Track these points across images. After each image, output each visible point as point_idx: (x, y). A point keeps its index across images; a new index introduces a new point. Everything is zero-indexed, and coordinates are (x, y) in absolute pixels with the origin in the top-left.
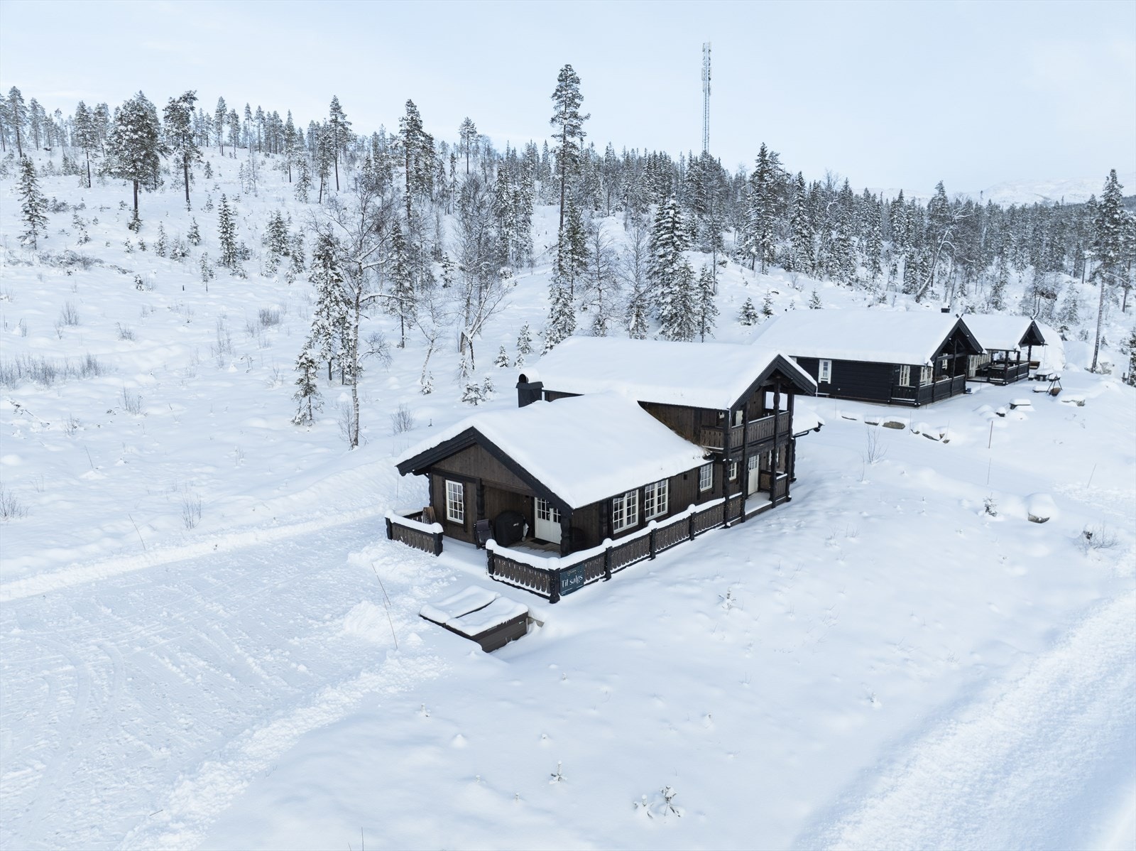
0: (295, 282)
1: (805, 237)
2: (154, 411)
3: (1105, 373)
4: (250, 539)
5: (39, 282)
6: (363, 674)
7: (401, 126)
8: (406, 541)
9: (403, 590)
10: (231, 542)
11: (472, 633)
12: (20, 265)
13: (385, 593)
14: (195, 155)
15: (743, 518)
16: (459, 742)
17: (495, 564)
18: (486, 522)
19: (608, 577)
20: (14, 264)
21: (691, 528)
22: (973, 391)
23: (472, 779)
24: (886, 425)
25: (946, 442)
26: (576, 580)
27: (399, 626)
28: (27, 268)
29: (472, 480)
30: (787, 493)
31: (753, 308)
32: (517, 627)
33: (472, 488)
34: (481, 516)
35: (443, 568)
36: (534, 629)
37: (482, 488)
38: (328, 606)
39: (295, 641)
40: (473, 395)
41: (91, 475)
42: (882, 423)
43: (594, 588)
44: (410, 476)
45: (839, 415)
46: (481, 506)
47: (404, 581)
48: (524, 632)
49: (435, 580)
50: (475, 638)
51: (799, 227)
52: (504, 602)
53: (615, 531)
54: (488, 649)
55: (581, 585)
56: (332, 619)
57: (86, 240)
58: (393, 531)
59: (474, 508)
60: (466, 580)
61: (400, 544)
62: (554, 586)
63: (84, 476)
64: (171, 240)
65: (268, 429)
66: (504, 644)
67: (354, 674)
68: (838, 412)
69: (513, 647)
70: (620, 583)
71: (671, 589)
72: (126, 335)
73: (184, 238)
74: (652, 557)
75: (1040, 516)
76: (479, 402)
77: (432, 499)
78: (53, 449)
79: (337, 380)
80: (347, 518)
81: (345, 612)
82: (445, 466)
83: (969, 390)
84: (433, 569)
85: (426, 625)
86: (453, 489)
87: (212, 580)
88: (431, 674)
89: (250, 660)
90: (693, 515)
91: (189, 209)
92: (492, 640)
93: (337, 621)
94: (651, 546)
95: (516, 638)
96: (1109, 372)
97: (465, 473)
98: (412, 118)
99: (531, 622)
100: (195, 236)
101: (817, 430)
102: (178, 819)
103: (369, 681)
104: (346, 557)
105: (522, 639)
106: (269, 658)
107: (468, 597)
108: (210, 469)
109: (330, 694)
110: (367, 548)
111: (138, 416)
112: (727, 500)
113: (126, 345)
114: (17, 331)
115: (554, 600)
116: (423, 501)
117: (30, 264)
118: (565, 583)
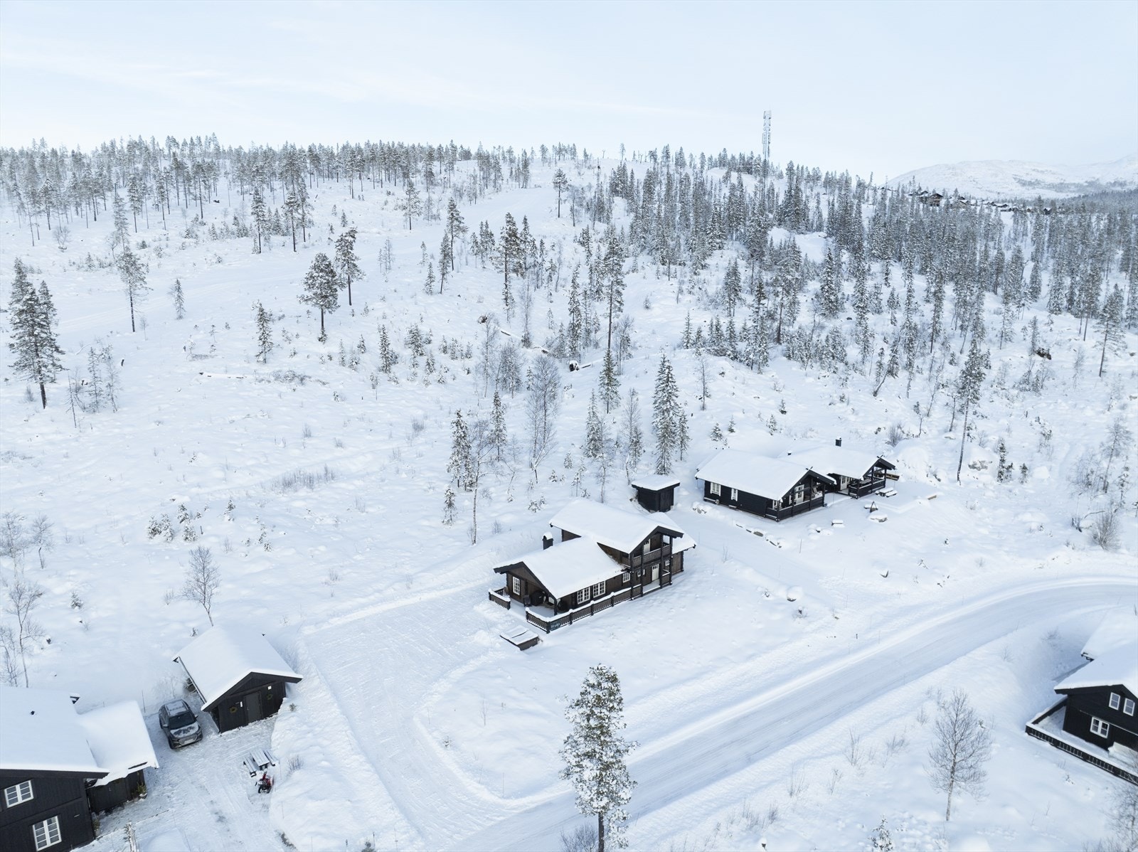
0: (430, 386)
1: (831, 302)
2: (370, 510)
3: (983, 468)
4: (434, 595)
5: (279, 399)
6: (482, 656)
7: (501, 233)
8: (496, 602)
9: (494, 624)
10: (426, 597)
11: (517, 644)
12: (263, 382)
13: (489, 626)
14: (356, 273)
15: (642, 595)
16: (509, 678)
17: (528, 616)
18: (528, 596)
19: (571, 623)
20: (260, 382)
21: (612, 602)
22: (828, 505)
23: (511, 687)
24: (755, 533)
25: (780, 547)
26: (557, 625)
27: (493, 640)
28: (268, 385)
29: (523, 579)
30: (670, 581)
31: (719, 430)
32: (534, 642)
33: (523, 582)
34: (526, 594)
35: (510, 616)
36: (540, 642)
37: (527, 583)
38: (468, 630)
39: (458, 643)
40: (534, 507)
41: (358, 557)
42: (753, 532)
43: (565, 628)
44: (498, 573)
45: (734, 523)
46: (526, 589)
47: (495, 620)
48: (537, 644)
49: (507, 621)
50: (518, 646)
51: (827, 294)
52: (530, 632)
53: (579, 603)
54: (521, 650)
55: (559, 626)
56: (470, 635)
57: (295, 353)
58: (491, 597)
59: (524, 590)
60: (518, 622)
61: (494, 603)
62: (548, 627)
63: (355, 557)
64: (347, 349)
65: (430, 527)
66: (528, 647)
67: (478, 656)
68: (734, 522)
69: (532, 648)
70: (574, 627)
71: (593, 630)
72: (339, 445)
73: (356, 348)
74: (592, 614)
75: (792, 598)
76: (537, 510)
77: (507, 583)
78: (335, 539)
79: (462, 488)
80: (472, 585)
81: (475, 633)
82: (513, 571)
83: (826, 505)
84: (506, 616)
85: (502, 640)
86: (515, 580)
87: (423, 615)
88: (503, 657)
89: (445, 649)
90: (613, 597)
91: (353, 315)
92: (524, 647)
93: (472, 636)
94: (592, 610)
95: (533, 645)
96: (986, 467)
97: (520, 575)
98: (510, 228)
99: (539, 639)
100: (362, 347)
101: (694, 547)
102: (436, 692)
103: (483, 658)
104: (473, 607)
105: (535, 646)
106: (451, 649)
107: (518, 629)
108: (409, 554)
109: (472, 662)
110: (481, 605)
111: (364, 514)
112: (632, 589)
113: (339, 452)
114: (282, 445)
115: (548, 632)
116: (504, 584)
117: (269, 382)
118: (552, 626)
